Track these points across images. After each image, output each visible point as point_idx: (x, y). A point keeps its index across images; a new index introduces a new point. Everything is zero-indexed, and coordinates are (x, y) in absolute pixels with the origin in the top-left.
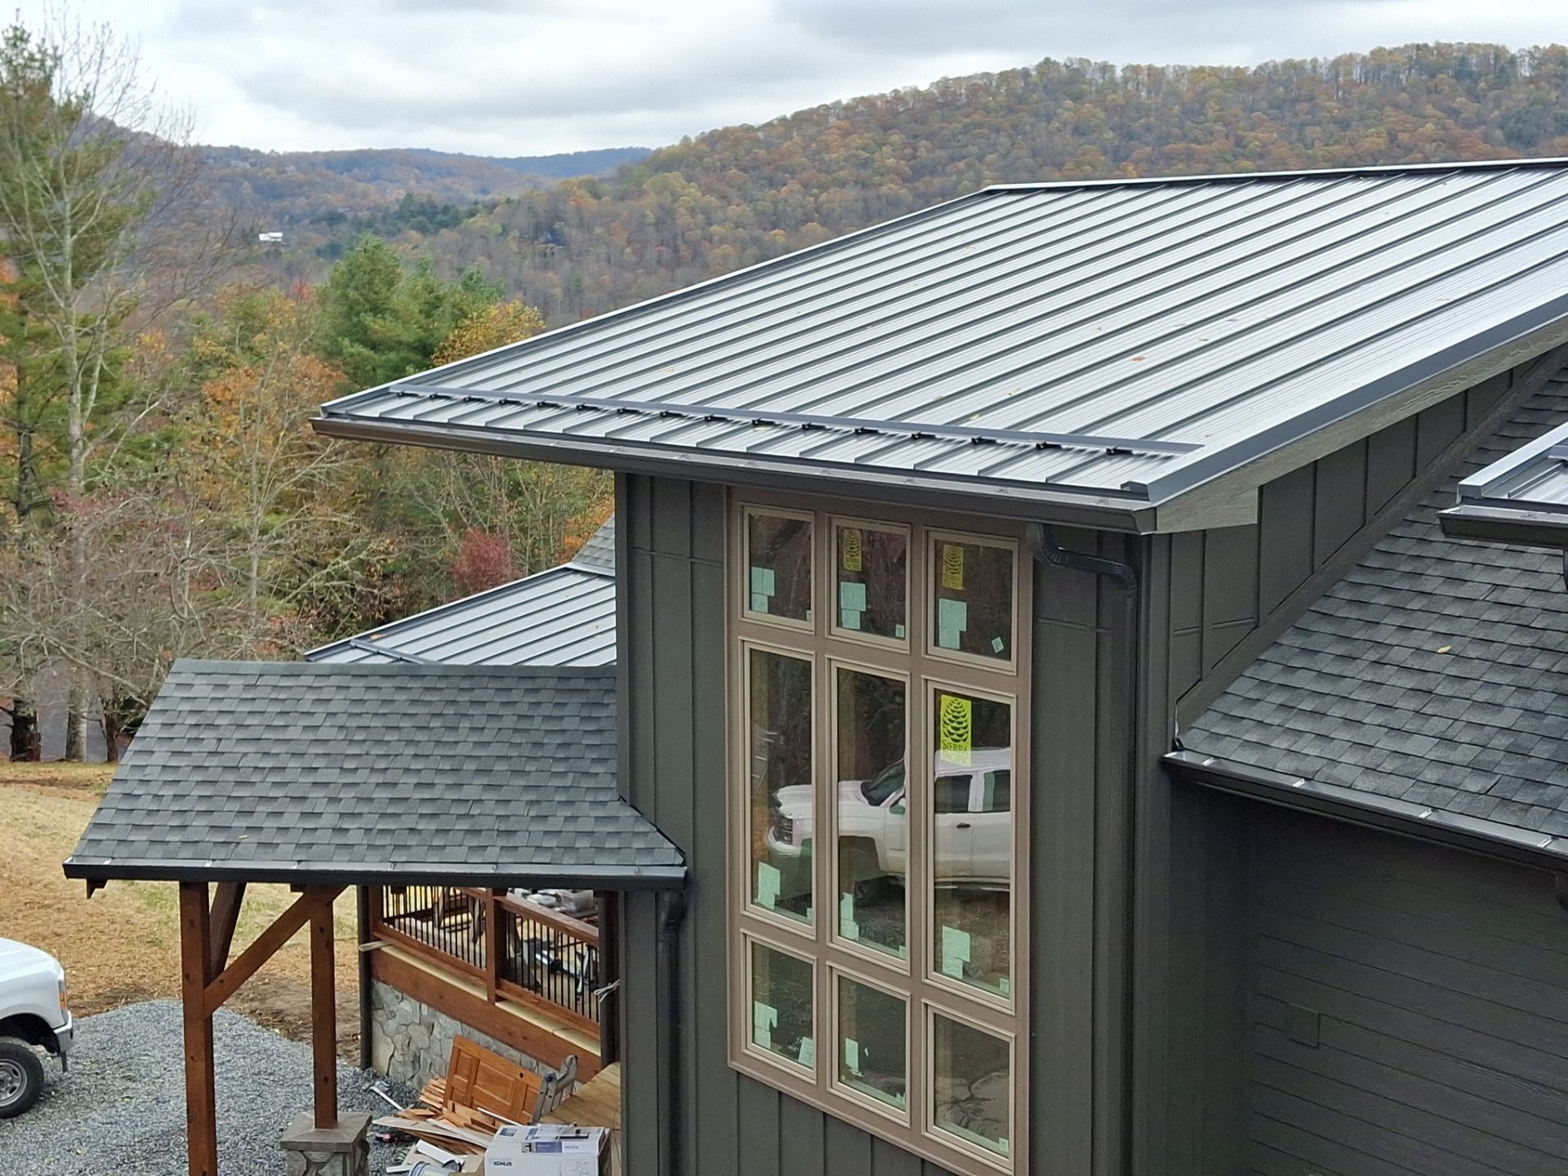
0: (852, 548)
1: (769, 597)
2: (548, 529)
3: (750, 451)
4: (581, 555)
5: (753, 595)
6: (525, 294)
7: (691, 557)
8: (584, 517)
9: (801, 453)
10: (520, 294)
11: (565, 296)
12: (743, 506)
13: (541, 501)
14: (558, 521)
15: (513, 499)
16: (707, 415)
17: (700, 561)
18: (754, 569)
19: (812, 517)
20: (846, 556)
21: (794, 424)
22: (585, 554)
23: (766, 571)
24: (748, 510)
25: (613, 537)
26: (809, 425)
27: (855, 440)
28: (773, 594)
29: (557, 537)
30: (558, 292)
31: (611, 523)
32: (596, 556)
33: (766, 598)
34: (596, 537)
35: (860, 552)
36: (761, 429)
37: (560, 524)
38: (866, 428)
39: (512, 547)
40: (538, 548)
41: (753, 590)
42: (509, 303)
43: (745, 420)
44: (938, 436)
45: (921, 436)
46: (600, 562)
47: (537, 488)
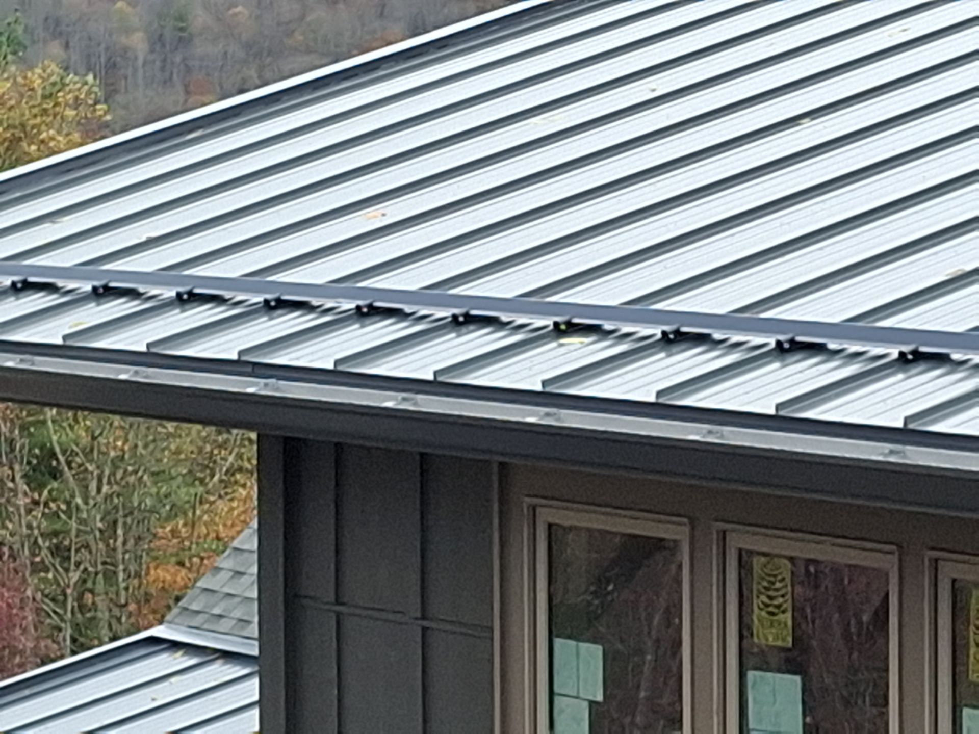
0: (771, 598)
1: (592, 704)
2: (114, 550)
3: (549, 389)
4: (186, 609)
5: (557, 700)
6: (67, 46)
7: (424, 618)
8: (192, 525)
9: (659, 394)
10: (55, 48)
11: (152, 51)
12: (534, 508)
13: (99, 490)
14: (134, 532)
15: (40, 487)
16: (456, 311)
17: (442, 626)
18: (558, 642)
19: (687, 530)
20: (758, 615)
21: (644, 331)
22: (194, 607)
23: (584, 646)
24: (546, 515)
25: (255, 569)
26: (677, 333)
27: (776, 365)
28: (600, 698)
29: (132, 568)
30: (138, 42)
31: (248, 540)
32: (216, 611)
33: (585, 705)
34: (218, 569)
35: (788, 605)
36: (574, 341)
37: (139, 539)
38: (799, 339)
39: (37, 589)
40: (92, 591)
41: (556, 689)
42: (31, 68)
43: (539, 322)
44: (956, 356)
45: (918, 357)
46: (225, 625)
47: (91, 461)
